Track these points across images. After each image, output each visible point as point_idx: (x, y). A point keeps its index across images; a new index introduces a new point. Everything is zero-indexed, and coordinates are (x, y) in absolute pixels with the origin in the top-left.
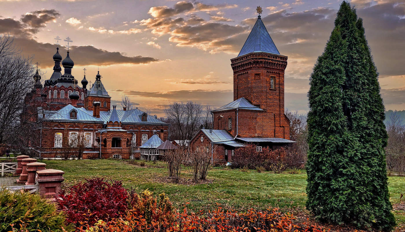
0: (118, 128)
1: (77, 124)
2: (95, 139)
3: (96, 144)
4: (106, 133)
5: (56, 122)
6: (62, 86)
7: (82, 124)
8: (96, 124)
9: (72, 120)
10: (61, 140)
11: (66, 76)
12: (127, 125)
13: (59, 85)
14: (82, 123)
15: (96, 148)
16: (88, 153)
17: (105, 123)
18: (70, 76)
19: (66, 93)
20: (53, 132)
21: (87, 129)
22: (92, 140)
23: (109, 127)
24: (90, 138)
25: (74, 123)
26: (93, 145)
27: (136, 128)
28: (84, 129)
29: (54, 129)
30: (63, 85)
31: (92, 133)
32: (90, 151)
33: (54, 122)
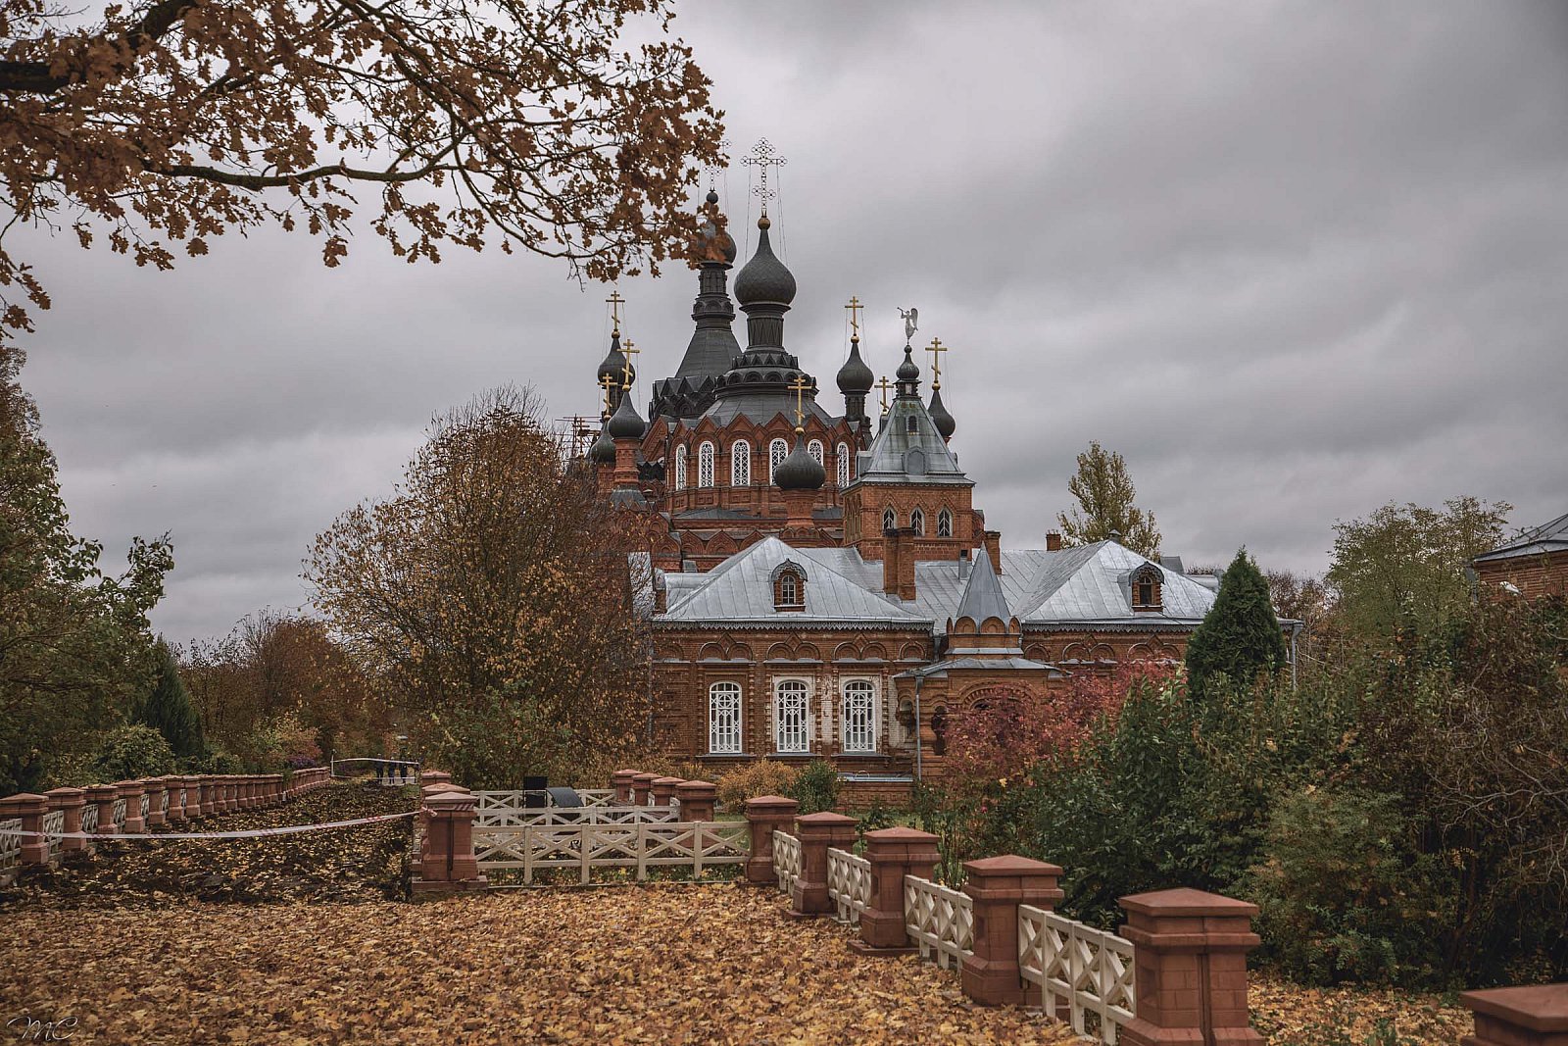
0: (1004, 650)
1: (804, 636)
2: (893, 711)
3: (898, 736)
4: (942, 680)
5: (713, 631)
6: (740, 419)
7: (830, 636)
8: (895, 632)
9: (784, 616)
10: (736, 719)
11: (757, 361)
12: (1054, 633)
13: (721, 411)
14: (826, 631)
15: (898, 759)
16: (864, 785)
17: (940, 629)
18: (775, 357)
19: (759, 456)
20: (702, 678)
21: (854, 660)
22: (880, 719)
23: (957, 651)
24: (870, 704)
25: (792, 630)
26: (884, 740)
27: (1100, 648)
28: (842, 660)
29: (705, 666)
30: (744, 413)
31: (877, 682)
32: (872, 772)
33: (703, 631)
